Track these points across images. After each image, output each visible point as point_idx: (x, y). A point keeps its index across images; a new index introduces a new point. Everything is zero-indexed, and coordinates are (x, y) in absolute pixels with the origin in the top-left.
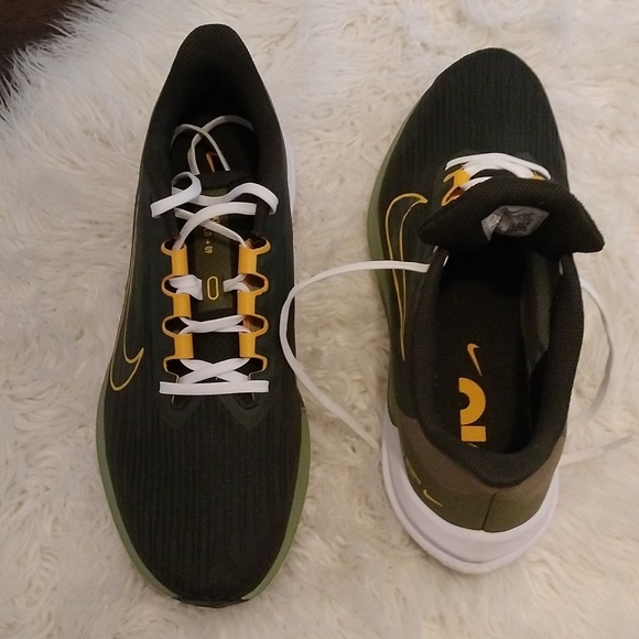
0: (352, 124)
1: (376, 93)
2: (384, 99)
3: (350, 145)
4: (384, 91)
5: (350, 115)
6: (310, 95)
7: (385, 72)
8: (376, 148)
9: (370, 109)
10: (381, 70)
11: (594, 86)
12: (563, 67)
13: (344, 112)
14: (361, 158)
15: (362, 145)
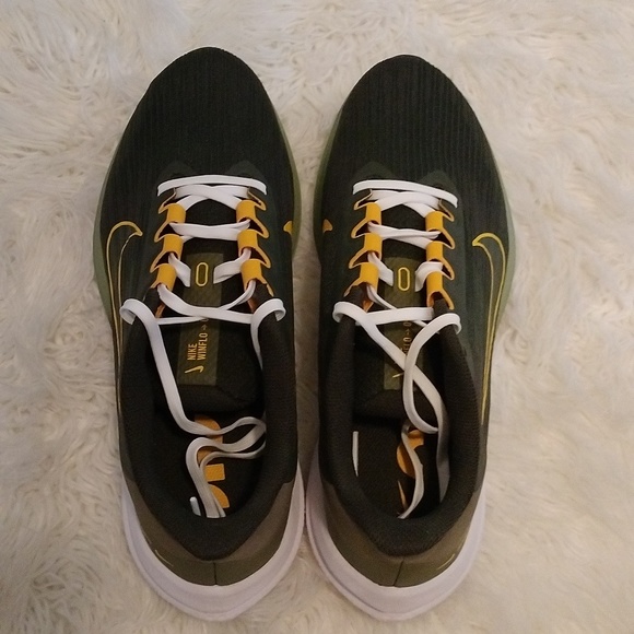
0: (295, 62)
1: (321, 31)
2: (330, 38)
3: (294, 82)
4: (329, 30)
5: (293, 52)
6: (254, 30)
7: (332, 10)
8: (319, 89)
9: (314, 48)
10: (327, 7)
11: (543, 37)
12: (513, 16)
13: (287, 49)
14: (304, 98)
15: (305, 85)
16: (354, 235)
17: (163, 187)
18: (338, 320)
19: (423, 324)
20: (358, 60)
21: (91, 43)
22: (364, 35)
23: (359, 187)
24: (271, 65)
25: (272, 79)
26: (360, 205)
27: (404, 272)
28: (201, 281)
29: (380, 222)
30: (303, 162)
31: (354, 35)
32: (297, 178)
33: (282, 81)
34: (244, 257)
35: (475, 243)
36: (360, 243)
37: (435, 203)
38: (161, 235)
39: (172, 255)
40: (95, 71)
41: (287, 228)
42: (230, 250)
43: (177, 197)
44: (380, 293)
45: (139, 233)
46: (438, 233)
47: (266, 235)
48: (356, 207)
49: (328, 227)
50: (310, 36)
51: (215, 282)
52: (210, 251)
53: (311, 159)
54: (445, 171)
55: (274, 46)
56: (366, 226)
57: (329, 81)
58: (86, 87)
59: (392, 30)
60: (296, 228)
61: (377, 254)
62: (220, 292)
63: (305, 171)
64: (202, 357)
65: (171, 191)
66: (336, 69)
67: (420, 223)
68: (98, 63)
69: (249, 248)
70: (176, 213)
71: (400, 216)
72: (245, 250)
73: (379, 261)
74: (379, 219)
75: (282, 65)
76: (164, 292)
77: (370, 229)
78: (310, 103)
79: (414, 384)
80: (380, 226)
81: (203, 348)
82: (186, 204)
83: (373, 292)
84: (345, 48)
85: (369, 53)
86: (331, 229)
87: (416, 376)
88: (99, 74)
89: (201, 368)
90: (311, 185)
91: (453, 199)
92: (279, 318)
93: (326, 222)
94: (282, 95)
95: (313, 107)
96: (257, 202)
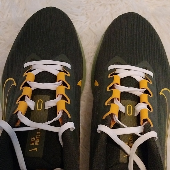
0: (87, 14)
1: (97, 2)
2: (101, 5)
3: (86, 22)
4: (100, 2)
5: (86, 10)
6: (71, 1)
8: (96, 25)
9: (94, 9)
13: (84, 9)
14: (90, 29)
15: (90, 24)
16: (108, 89)
17: (26, 65)
18: (99, 132)
19: (139, 135)
20: (112, 15)
21: (7, 4)
22: (114, 5)
23: (111, 67)
24: (77, 15)
25: (77, 21)
26: (111, 75)
27: (130, 107)
28: (39, 108)
29: (120, 84)
30: (88, 54)
31: (110, 5)
32: (85, 60)
33: (82, 22)
34: (58, 99)
35: (161, 93)
36: (111, 93)
37: (143, 75)
38: (23, 86)
39: (26, 96)
40: (8, 15)
41: (79, 84)
42: (52, 94)
43: (32, 69)
44: (119, 119)
45: (15, 84)
46: (145, 89)
47: (69, 88)
48: (109, 76)
49: (97, 84)
50: (93, 4)
51: (45, 109)
52: (44, 94)
53: (91, 53)
54: (148, 61)
55: (79, 7)
56: (113, 85)
57: (100, 22)
58: (4, 22)
59: (125, 3)
60: (83, 84)
61: (118, 99)
62: (47, 113)
63: (89, 57)
64: (37, 144)
65: (29, 67)
66: (103, 18)
67: (137, 85)
68: (9, 12)
69: (61, 94)
70: (30, 77)
71: (128, 81)
72: (59, 95)
73: (119, 102)
74: (119, 83)
75: (81, 15)
76: (20, 115)
77: (115, 87)
78: (92, 30)
79: (134, 161)
80: (120, 86)
81: (38, 140)
82: (35, 73)
83: (116, 118)
84: (107, 9)
85: (116, 12)
86: (98, 85)
87: (135, 158)
88: (9, 16)
89: (36, 149)
90: (91, 63)
91: (151, 74)
92: (72, 130)
93: (96, 82)
94: (81, 27)
95: (93, 32)
96: (66, 73)
